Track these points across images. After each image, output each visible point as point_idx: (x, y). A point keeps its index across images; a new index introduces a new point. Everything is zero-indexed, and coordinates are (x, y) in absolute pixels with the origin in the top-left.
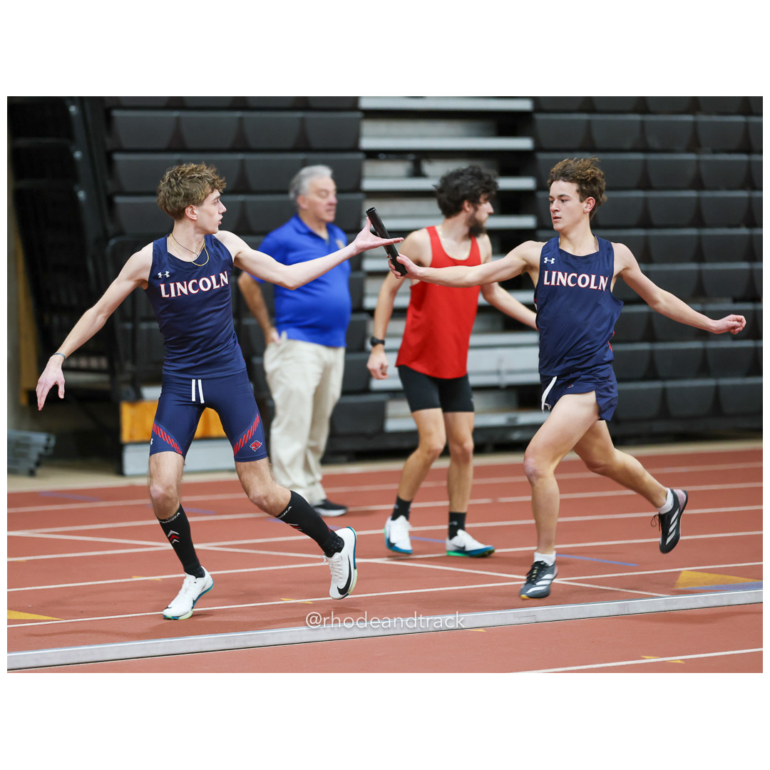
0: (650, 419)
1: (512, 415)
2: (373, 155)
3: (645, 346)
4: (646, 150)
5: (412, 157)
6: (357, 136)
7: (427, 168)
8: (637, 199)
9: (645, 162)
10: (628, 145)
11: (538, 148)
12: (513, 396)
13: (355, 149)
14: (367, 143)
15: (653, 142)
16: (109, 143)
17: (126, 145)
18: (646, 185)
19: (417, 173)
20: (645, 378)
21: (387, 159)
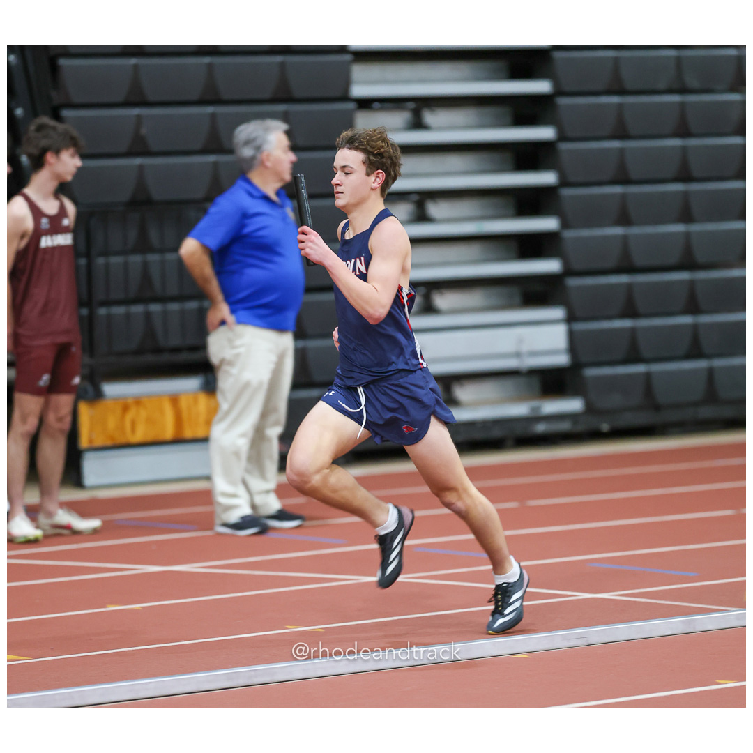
0: (696, 404)
1: (535, 403)
2: (366, 104)
3: (686, 320)
4: (683, 91)
5: (411, 105)
6: (347, 83)
7: (429, 117)
8: (673, 148)
9: (682, 105)
10: (661, 86)
11: (559, 92)
12: (535, 382)
13: (345, 98)
14: (358, 91)
15: (692, 81)
16: (56, 98)
17: (76, 99)
18: (683, 131)
19: (418, 124)
20: (689, 356)
21: (382, 109)
